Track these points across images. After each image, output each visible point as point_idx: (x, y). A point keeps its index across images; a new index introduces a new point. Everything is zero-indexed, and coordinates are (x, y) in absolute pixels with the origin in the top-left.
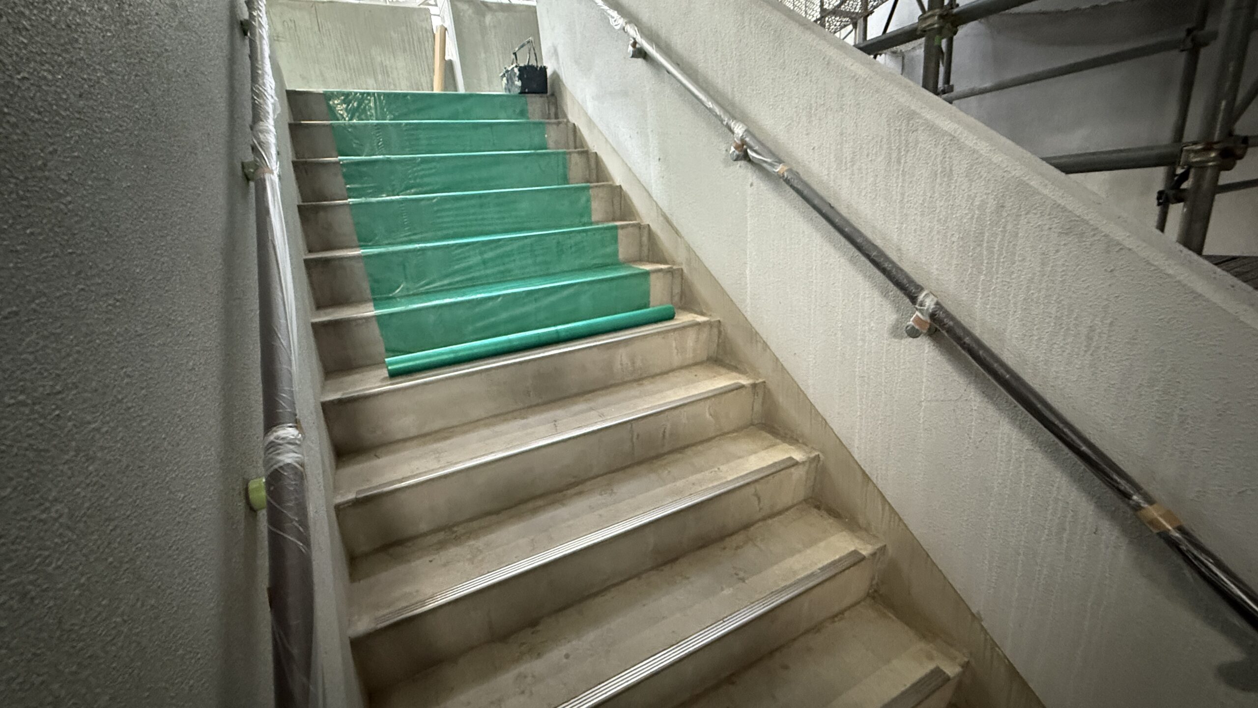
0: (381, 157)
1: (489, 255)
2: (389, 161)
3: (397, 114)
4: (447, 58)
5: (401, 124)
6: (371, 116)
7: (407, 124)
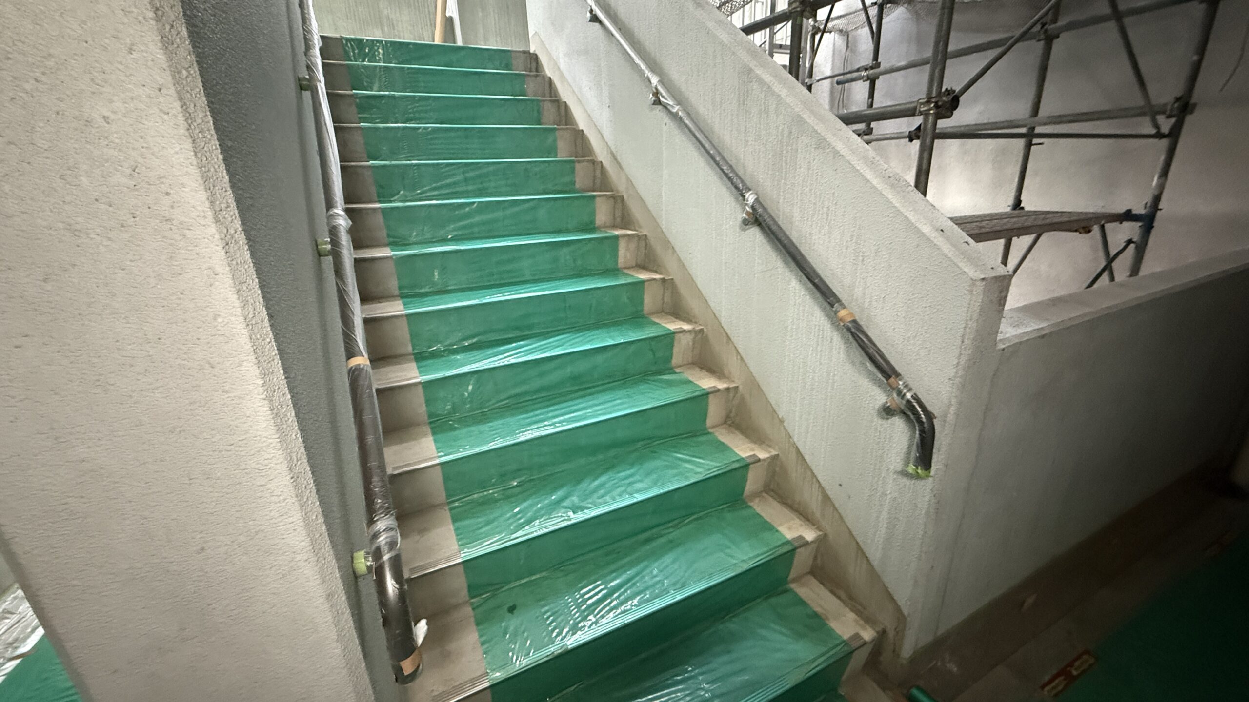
0: (387, 93)
1: (470, 175)
2: (393, 97)
3: (400, 60)
4: (448, 15)
5: (404, 68)
6: (380, 59)
7: (409, 68)
